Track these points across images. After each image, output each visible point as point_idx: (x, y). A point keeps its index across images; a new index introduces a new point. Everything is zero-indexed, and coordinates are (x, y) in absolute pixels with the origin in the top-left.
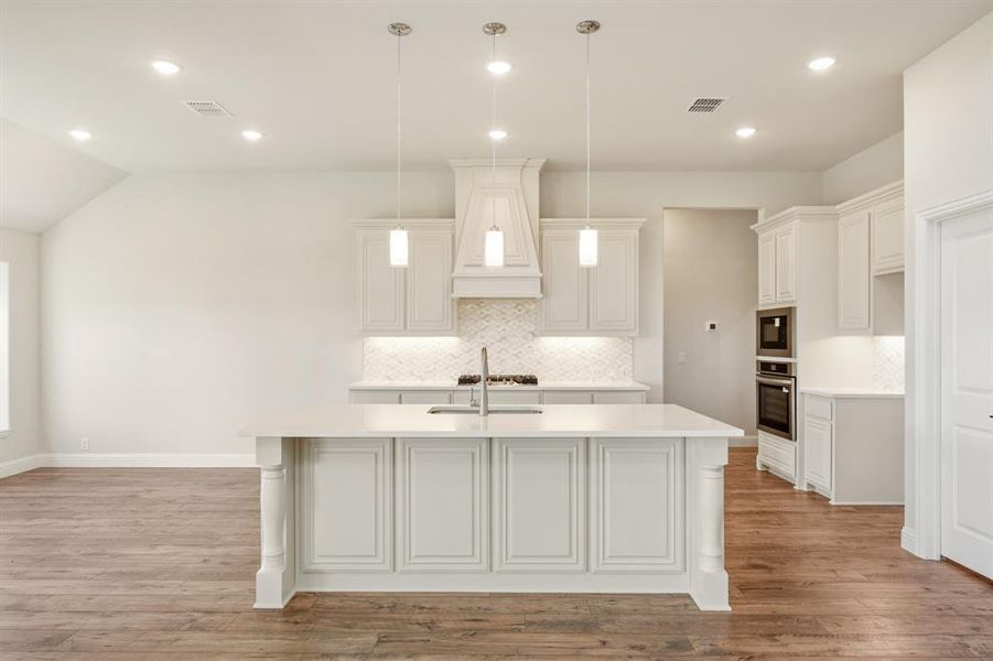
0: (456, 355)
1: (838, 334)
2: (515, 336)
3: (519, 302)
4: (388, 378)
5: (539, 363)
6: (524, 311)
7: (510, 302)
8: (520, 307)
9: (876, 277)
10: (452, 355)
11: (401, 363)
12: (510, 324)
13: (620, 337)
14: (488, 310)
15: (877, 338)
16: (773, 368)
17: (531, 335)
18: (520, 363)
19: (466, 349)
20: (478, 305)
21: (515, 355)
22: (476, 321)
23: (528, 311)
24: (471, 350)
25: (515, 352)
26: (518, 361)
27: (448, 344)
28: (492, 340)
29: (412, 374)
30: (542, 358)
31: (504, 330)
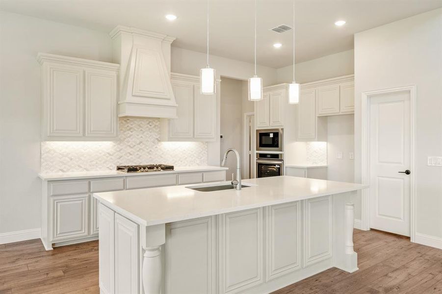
0: (111, 153)
1: (297, 141)
2: (147, 141)
3: (150, 120)
4: (62, 170)
5: (162, 157)
6: (153, 126)
7: (145, 120)
8: (150, 124)
9: (318, 117)
10: (108, 153)
11: (71, 159)
12: (145, 134)
13: (202, 142)
14: (132, 125)
15: (308, 142)
16: (269, 156)
17: (156, 141)
18: (151, 158)
19: (118, 150)
20: (125, 121)
21: (148, 153)
22: (125, 131)
23: (155, 126)
24: (121, 149)
25: (148, 151)
26: (149, 156)
27: (107, 146)
28: (134, 144)
29: (81, 167)
30: (163, 154)
31: (141, 137)
